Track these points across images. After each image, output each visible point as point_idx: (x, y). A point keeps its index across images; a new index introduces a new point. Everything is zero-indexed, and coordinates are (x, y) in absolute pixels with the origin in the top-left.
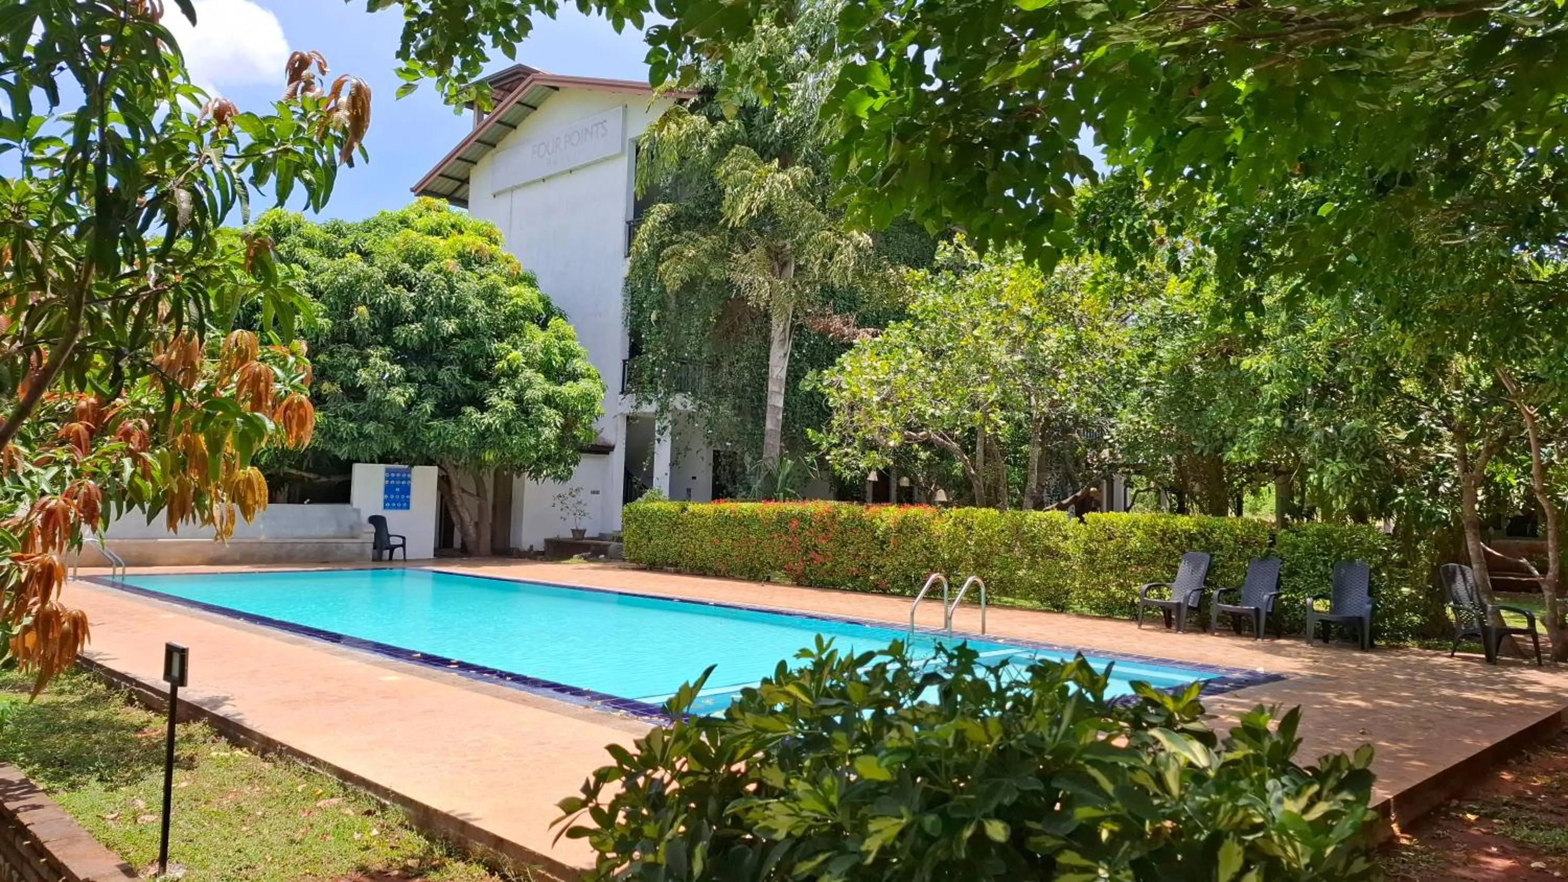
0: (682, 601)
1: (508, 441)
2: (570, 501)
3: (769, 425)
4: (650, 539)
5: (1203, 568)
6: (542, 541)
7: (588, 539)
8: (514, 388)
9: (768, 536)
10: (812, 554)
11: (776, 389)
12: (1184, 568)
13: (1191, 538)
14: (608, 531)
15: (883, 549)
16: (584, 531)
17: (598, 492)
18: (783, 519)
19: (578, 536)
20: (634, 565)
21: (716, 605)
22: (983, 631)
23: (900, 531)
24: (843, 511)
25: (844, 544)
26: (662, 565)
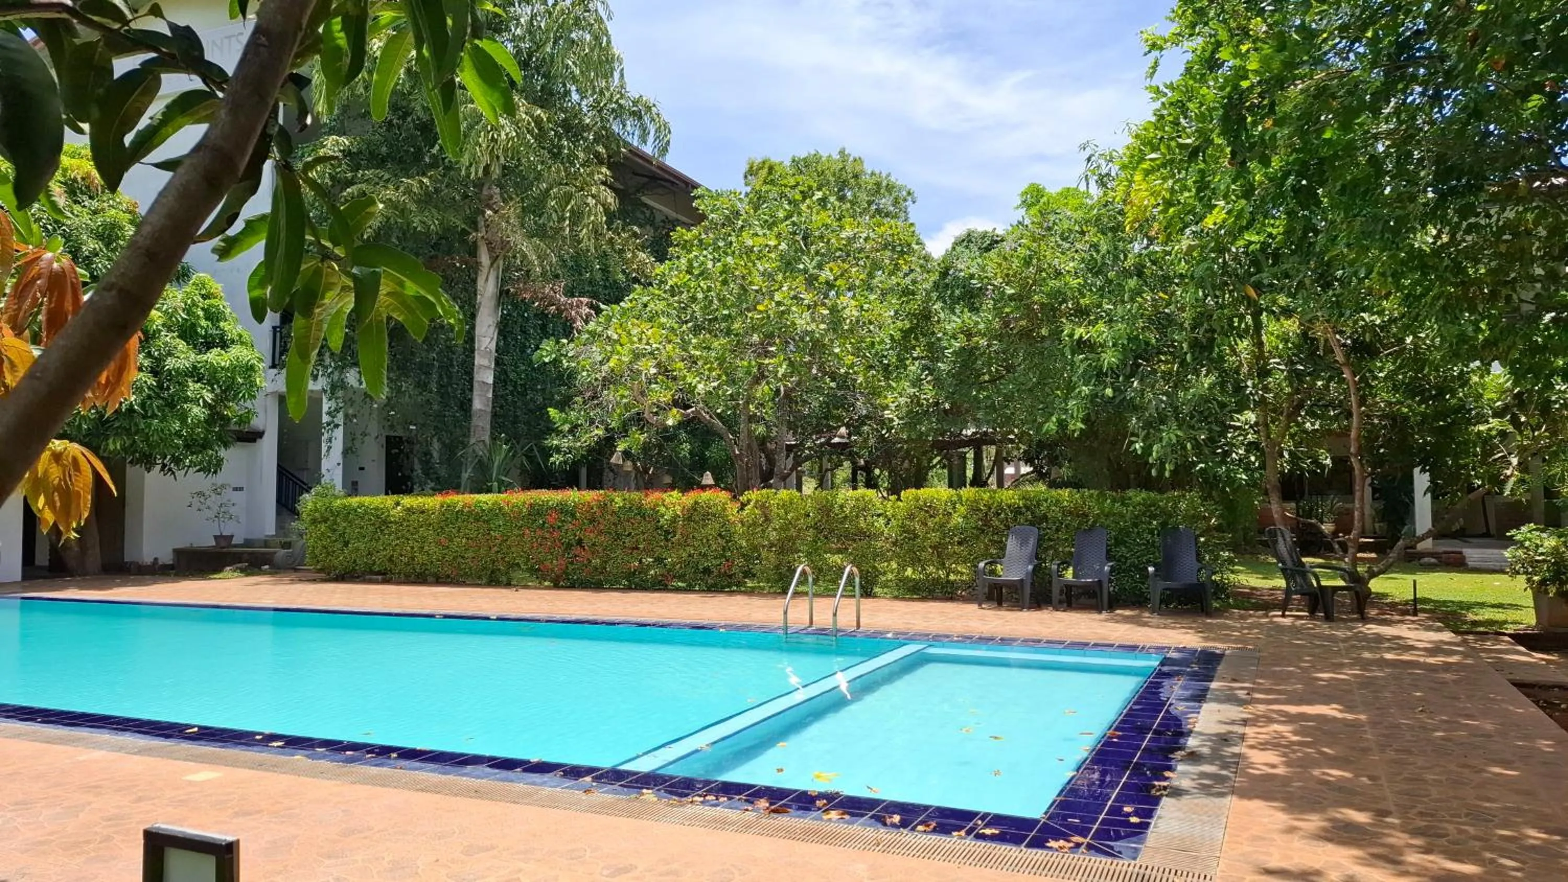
0: (446, 616)
1: (142, 426)
2: (213, 501)
3: (477, 404)
4: (346, 544)
5: (1032, 541)
6: (170, 550)
7: (236, 546)
8: (149, 355)
9: (516, 532)
10: (577, 550)
11: (485, 362)
12: (1012, 544)
13: (1017, 511)
14: (257, 535)
15: (667, 540)
16: (232, 536)
17: (241, 489)
18: (536, 511)
19: (223, 544)
20: (323, 575)
21: (499, 619)
22: (858, 626)
23: (689, 519)
24: (617, 499)
25: (618, 537)
26: (364, 573)
